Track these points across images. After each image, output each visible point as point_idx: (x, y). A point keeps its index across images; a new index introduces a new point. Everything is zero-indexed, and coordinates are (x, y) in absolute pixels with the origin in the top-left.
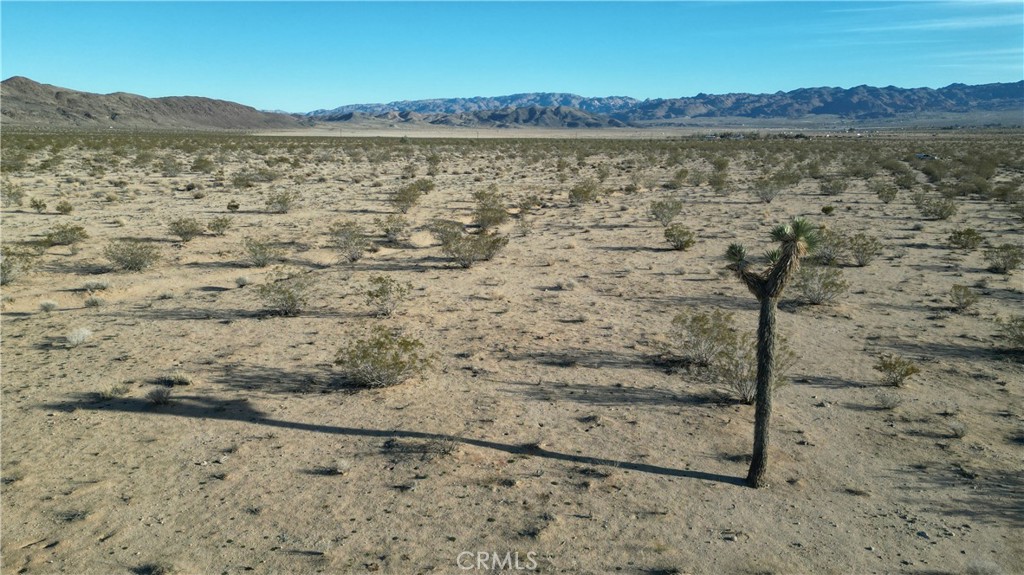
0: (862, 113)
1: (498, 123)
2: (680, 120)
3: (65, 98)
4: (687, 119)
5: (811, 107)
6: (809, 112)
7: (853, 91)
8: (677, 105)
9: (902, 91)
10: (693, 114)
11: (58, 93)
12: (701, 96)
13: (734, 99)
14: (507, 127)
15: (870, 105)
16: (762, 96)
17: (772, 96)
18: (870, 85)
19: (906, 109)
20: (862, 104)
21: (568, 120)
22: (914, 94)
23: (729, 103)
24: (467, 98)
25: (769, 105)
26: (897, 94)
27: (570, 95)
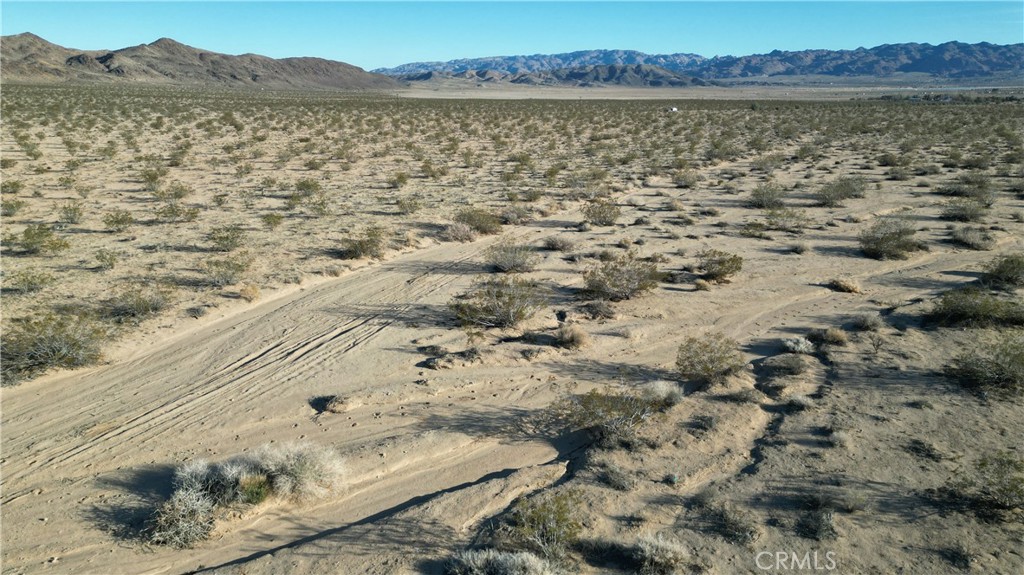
0: (956, 71)
1: (580, 82)
2: (758, 78)
3: (208, 59)
4: (764, 77)
5: (899, 64)
6: (897, 70)
7: (943, 48)
8: (753, 62)
9: (996, 48)
10: (771, 71)
11: (201, 54)
12: (776, 53)
13: (813, 56)
14: (591, 86)
15: (964, 62)
16: (841, 53)
17: (852, 53)
18: (961, 41)
19: (1002, 67)
20: (955, 62)
21: (650, 78)
22: (1010, 50)
23: (808, 61)
24: (527, 55)
25: (853, 63)
26: (991, 51)
27: (634, 52)
